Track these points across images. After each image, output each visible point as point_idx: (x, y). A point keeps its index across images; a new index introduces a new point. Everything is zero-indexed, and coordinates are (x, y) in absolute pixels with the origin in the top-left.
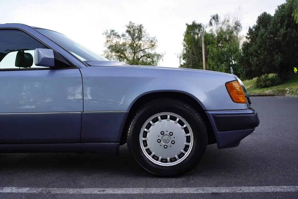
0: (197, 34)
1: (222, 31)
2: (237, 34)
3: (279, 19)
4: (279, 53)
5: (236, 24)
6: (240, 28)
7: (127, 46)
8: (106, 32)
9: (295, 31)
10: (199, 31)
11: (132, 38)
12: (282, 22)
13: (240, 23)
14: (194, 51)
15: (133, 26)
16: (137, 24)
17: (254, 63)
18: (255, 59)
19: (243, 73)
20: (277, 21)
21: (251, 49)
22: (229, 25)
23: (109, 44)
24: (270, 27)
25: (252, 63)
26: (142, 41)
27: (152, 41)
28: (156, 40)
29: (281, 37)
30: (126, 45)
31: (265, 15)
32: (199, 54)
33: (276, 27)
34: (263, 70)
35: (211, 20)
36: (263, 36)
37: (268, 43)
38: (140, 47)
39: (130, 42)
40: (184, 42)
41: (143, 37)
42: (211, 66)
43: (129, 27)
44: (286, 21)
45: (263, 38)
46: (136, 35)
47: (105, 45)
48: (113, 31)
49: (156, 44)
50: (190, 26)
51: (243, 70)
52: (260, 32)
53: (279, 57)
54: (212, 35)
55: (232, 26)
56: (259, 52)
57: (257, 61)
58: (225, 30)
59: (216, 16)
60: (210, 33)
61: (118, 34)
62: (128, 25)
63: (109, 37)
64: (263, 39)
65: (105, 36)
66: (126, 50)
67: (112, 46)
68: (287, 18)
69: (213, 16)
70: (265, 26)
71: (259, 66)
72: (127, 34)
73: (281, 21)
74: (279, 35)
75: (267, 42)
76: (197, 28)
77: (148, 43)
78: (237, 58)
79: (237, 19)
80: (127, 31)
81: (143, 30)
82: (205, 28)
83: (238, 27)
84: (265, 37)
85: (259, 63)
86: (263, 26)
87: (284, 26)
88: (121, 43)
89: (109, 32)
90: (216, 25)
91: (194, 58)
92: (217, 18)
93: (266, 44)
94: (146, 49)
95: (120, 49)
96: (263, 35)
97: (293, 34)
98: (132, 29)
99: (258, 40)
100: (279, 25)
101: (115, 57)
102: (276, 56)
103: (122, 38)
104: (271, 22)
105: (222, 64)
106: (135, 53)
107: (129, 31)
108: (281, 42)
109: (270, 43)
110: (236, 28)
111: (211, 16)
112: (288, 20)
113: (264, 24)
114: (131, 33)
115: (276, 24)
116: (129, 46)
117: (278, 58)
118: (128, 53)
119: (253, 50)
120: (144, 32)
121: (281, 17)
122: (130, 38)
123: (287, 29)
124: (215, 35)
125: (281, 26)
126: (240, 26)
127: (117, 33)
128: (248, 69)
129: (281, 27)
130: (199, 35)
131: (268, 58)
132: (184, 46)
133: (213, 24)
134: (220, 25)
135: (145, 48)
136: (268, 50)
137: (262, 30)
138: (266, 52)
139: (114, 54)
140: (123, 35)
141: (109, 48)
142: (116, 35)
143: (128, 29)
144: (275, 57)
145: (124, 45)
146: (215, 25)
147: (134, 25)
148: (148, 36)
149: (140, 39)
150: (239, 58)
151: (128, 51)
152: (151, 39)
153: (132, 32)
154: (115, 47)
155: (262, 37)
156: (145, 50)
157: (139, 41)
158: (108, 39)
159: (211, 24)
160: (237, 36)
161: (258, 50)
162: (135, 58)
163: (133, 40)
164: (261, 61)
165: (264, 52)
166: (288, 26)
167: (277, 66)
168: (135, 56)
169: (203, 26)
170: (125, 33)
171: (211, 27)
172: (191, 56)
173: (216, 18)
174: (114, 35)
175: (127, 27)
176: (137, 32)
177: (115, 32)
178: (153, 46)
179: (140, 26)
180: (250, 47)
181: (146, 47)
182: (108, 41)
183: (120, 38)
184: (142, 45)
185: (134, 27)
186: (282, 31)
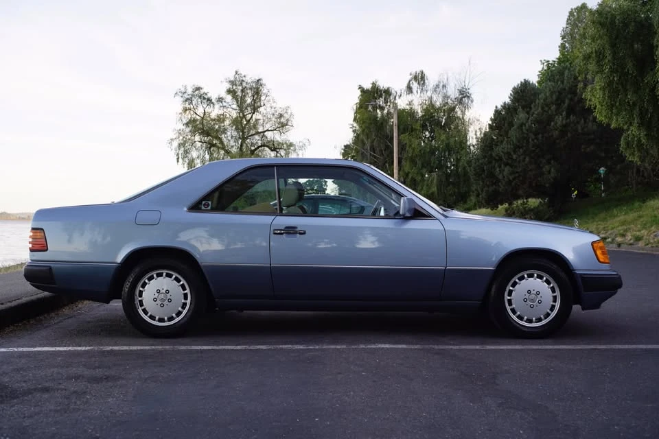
0: (382, 108)
1: (432, 105)
2: (463, 114)
3: (554, 97)
4: (552, 162)
5: (461, 92)
6: (470, 102)
7: (227, 122)
8: (184, 91)
9: (583, 121)
10: (386, 102)
11: (238, 106)
12: (559, 102)
13: (470, 91)
14: (375, 143)
15: (243, 81)
16: (250, 78)
17: (504, 177)
18: (507, 170)
19: (481, 196)
20: (549, 100)
21: (499, 150)
22: (448, 94)
23: (188, 116)
24: (536, 111)
25: (500, 177)
26: (260, 113)
27: (281, 116)
28: (289, 114)
29: (557, 132)
30: (224, 121)
31: (526, 85)
32: (385, 150)
33: (547, 112)
34: (520, 192)
35: (410, 81)
36: (524, 128)
37: (533, 140)
38: (255, 126)
39: (234, 114)
40: (355, 125)
41: (262, 104)
42: (410, 176)
43: (233, 83)
44: (567, 101)
45: (524, 131)
46: (249, 100)
47: (178, 118)
48: (198, 89)
49: (290, 123)
50: (368, 90)
51: (482, 191)
52: (518, 119)
53: (552, 170)
54: (411, 113)
55: (453, 97)
56: (514, 157)
57: (511, 174)
58: (438, 104)
59: (420, 75)
60: (408, 107)
61: (209, 95)
62: (232, 79)
63: (189, 100)
64: (523, 133)
65: (179, 100)
66: (224, 131)
67: (195, 121)
68: (569, 96)
69: (414, 73)
70: (527, 107)
71: (513, 184)
72: (229, 98)
73: (557, 100)
74: (553, 126)
75: (530, 140)
76: (381, 96)
77: (273, 119)
78: (470, 166)
79: (463, 84)
80: (229, 91)
81: (264, 90)
82: (397, 97)
83: (465, 100)
84: (527, 130)
85: (514, 179)
86: (523, 108)
87: (563, 111)
88: (213, 115)
89: (190, 91)
90: (419, 92)
91: (375, 157)
92: (423, 78)
93: (528, 141)
94: (268, 130)
95: (212, 129)
96: (522, 125)
97: (580, 128)
98: (240, 88)
99: (513, 133)
100: (553, 107)
101: (199, 144)
102: (547, 167)
103: (217, 106)
104: (537, 101)
105: (432, 174)
106: (244, 139)
107: (234, 90)
108: (558, 141)
109: (535, 141)
110: (460, 101)
111: (411, 75)
112: (571, 100)
113: (524, 103)
114: (238, 95)
115: (547, 105)
116: (233, 123)
117: (551, 172)
118: (230, 138)
119: (503, 152)
120: (265, 94)
121: (557, 94)
122: (235, 106)
123: (568, 116)
124: (417, 112)
125: (557, 109)
126: (468, 97)
127: (206, 94)
128: (491, 189)
129: (558, 112)
130: (386, 111)
131: (531, 170)
132: (354, 131)
133: (414, 91)
134: (429, 94)
135: (265, 129)
136: (532, 155)
137: (522, 115)
138: (527, 159)
139: (197, 138)
140: (219, 98)
141: (187, 124)
142: (204, 99)
143: (231, 86)
144: (544, 169)
145: (220, 119)
146: (417, 92)
147: (244, 79)
148: (274, 105)
149: (255, 110)
150: (473, 165)
151: (229, 133)
152: (279, 111)
153: (239, 93)
154: (202, 123)
155: (522, 130)
156: (266, 133)
157: (254, 113)
158: (187, 105)
159: (409, 89)
160: (463, 118)
161: (512, 153)
162: (244, 147)
163: (241, 111)
164: (517, 175)
165: (525, 158)
166: (571, 111)
167: (547, 185)
168: (245, 145)
169: (393, 92)
170: (223, 94)
171: (410, 97)
172: (368, 154)
173: (420, 78)
174: (200, 97)
175: (230, 82)
176: (250, 95)
177: (202, 91)
178: (283, 125)
179: (258, 81)
180: (496, 145)
181: (268, 126)
182: (186, 110)
183: (212, 105)
184: (261, 122)
185: (244, 84)
186: (560, 120)
